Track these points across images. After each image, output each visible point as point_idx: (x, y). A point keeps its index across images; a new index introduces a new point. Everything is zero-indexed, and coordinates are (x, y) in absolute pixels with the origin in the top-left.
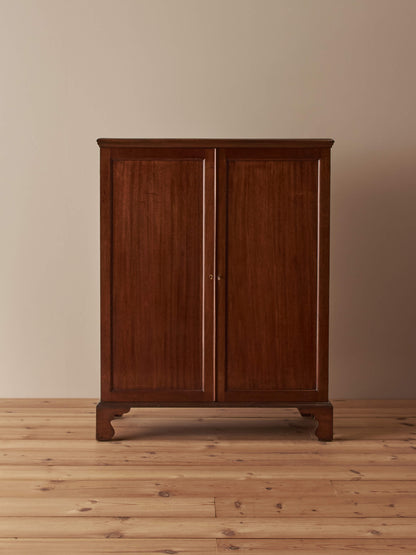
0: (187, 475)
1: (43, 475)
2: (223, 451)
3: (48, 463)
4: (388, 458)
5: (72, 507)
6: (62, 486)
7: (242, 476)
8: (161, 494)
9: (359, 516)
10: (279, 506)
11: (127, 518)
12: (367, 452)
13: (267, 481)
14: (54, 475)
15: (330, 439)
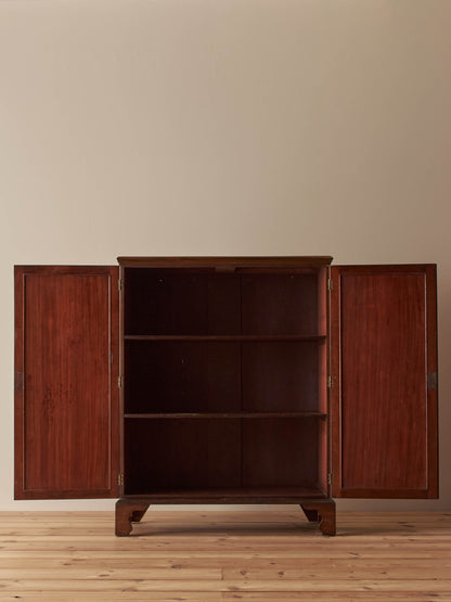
0: (197, 556)
1: (67, 556)
2: (233, 542)
3: (71, 549)
4: (387, 546)
5: (93, 574)
6: (83, 562)
7: (249, 557)
8: (173, 567)
9: (353, 579)
10: (281, 573)
11: (141, 580)
12: (366, 543)
13: (271, 559)
14: (75, 556)
15: (333, 534)
